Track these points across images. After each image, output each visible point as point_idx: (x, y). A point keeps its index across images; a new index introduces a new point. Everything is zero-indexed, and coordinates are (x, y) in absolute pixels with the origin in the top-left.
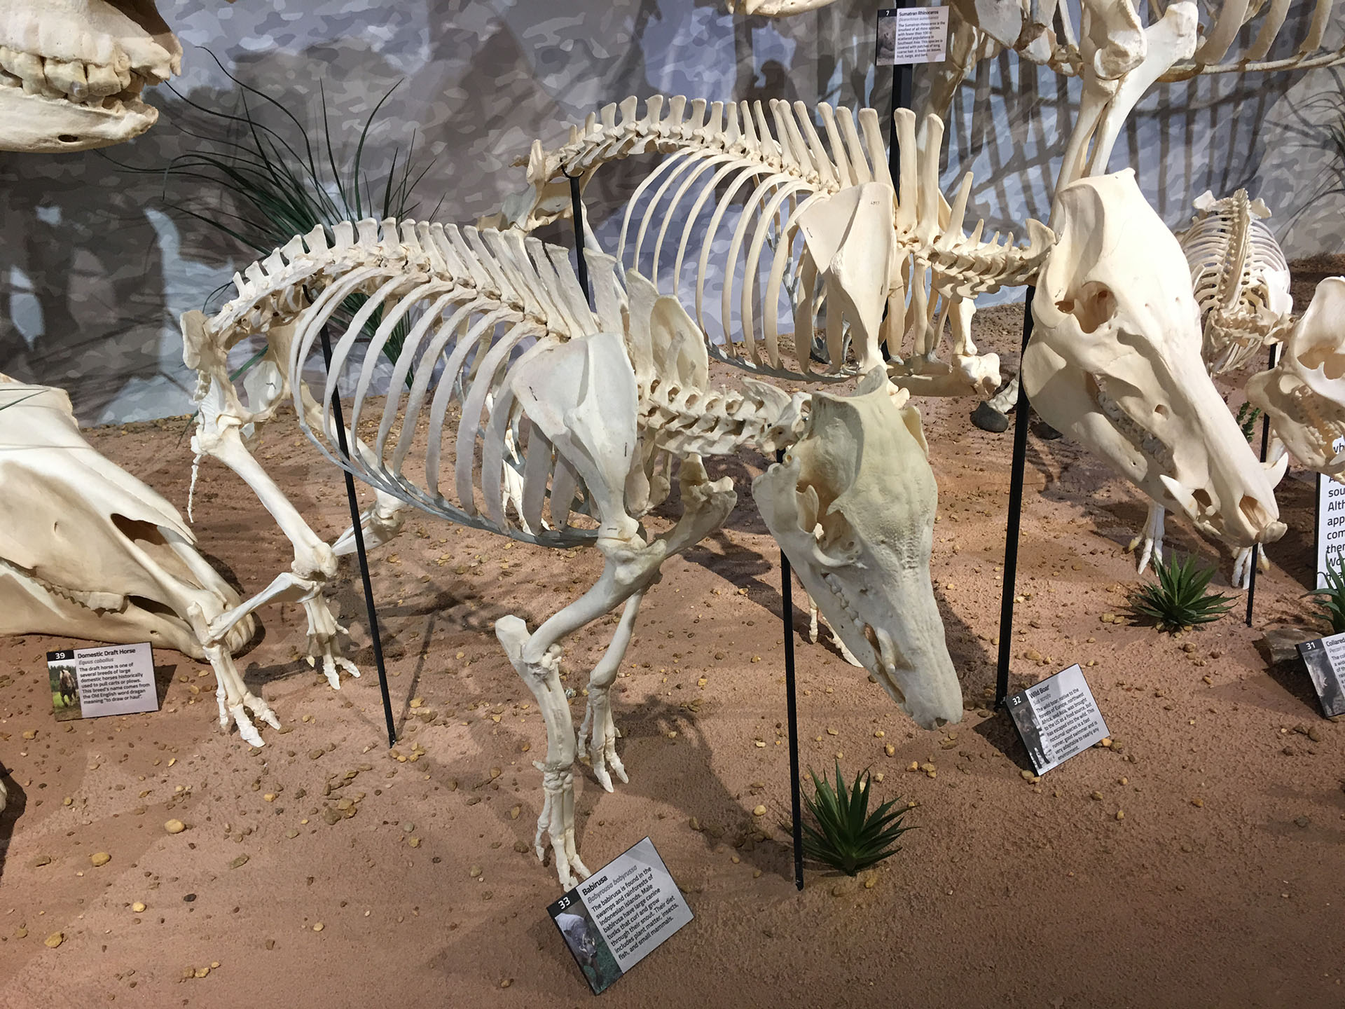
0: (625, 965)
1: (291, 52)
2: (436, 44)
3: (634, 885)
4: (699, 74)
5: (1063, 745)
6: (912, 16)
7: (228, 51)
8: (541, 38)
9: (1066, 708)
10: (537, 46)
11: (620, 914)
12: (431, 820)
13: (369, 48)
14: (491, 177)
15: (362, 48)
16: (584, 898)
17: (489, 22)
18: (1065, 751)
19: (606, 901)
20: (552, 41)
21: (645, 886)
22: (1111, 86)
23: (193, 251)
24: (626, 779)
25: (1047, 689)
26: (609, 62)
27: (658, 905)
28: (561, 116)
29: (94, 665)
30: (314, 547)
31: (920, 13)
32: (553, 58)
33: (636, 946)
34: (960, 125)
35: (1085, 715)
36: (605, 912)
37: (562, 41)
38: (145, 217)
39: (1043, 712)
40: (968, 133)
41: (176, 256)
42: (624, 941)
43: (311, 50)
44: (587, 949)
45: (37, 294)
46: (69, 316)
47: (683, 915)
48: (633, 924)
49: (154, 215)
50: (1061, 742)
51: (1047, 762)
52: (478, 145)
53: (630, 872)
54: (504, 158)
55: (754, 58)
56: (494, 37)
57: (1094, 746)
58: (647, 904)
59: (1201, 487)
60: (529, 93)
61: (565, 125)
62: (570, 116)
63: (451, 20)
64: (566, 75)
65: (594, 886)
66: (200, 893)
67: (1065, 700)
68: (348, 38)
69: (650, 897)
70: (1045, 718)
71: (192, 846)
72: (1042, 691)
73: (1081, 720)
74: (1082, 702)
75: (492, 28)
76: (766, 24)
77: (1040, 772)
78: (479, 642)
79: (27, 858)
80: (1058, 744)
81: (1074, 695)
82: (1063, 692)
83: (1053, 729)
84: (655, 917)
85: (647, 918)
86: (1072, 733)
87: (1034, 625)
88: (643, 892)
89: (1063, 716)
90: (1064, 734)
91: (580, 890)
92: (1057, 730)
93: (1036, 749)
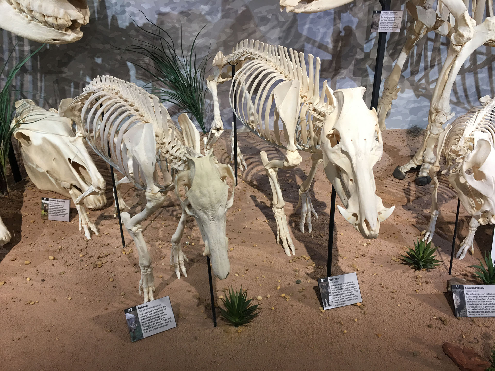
0: (145, 335)
1: (176, 13)
2: (224, 13)
3: (158, 310)
4: (318, 29)
5: (339, 301)
6: (387, 14)
7: (156, 12)
8: (261, 13)
9: (345, 287)
10: (259, 15)
12: (121, 274)
13: (201, 13)
15: (198, 13)
16: (138, 310)
17: (242, 6)
18: (339, 304)
19: (146, 313)
20: (264, 14)
21: (162, 312)
22: (458, 48)
23: (140, 77)
24: (186, 276)
25: (338, 279)
26: (284, 23)
27: (165, 319)
28: (265, 41)
29: (54, 204)
30: (98, 179)
31: (390, 13)
32: (264, 20)
33: (151, 330)
34: (426, 56)
35: (353, 292)
36: (144, 316)
37: (268, 14)
38: (126, 64)
39: (334, 287)
40: (429, 60)
41: (135, 78)
42: (147, 328)
43: (182, 13)
44: (133, 327)
47: (173, 324)
48: (153, 323)
49: (129, 64)
50: (338, 300)
51: (330, 305)
53: (158, 306)
55: (341, 24)
56: (244, 11)
57: (354, 304)
58: (160, 318)
59: (356, 213)
60: (254, 32)
62: (268, 41)
63: (229, 5)
64: (268, 26)
65: (143, 307)
66: (46, 280)
67: (345, 285)
68: (194, 9)
69: (162, 316)
70: (334, 289)
71: (53, 265)
72: (336, 279)
73: (350, 294)
74: (353, 287)
75: (244, 8)
76: (347, 12)
77: (325, 309)
78: (172, 220)
79: (12, 257)
80: (337, 300)
81: (350, 284)
82: (345, 282)
83: (336, 294)
84: (162, 323)
85: (159, 322)
86: (344, 297)
87: (363, 255)
88: (161, 313)
89: (342, 290)
90: (340, 297)
91: (137, 307)
92: (338, 295)
93: (326, 300)
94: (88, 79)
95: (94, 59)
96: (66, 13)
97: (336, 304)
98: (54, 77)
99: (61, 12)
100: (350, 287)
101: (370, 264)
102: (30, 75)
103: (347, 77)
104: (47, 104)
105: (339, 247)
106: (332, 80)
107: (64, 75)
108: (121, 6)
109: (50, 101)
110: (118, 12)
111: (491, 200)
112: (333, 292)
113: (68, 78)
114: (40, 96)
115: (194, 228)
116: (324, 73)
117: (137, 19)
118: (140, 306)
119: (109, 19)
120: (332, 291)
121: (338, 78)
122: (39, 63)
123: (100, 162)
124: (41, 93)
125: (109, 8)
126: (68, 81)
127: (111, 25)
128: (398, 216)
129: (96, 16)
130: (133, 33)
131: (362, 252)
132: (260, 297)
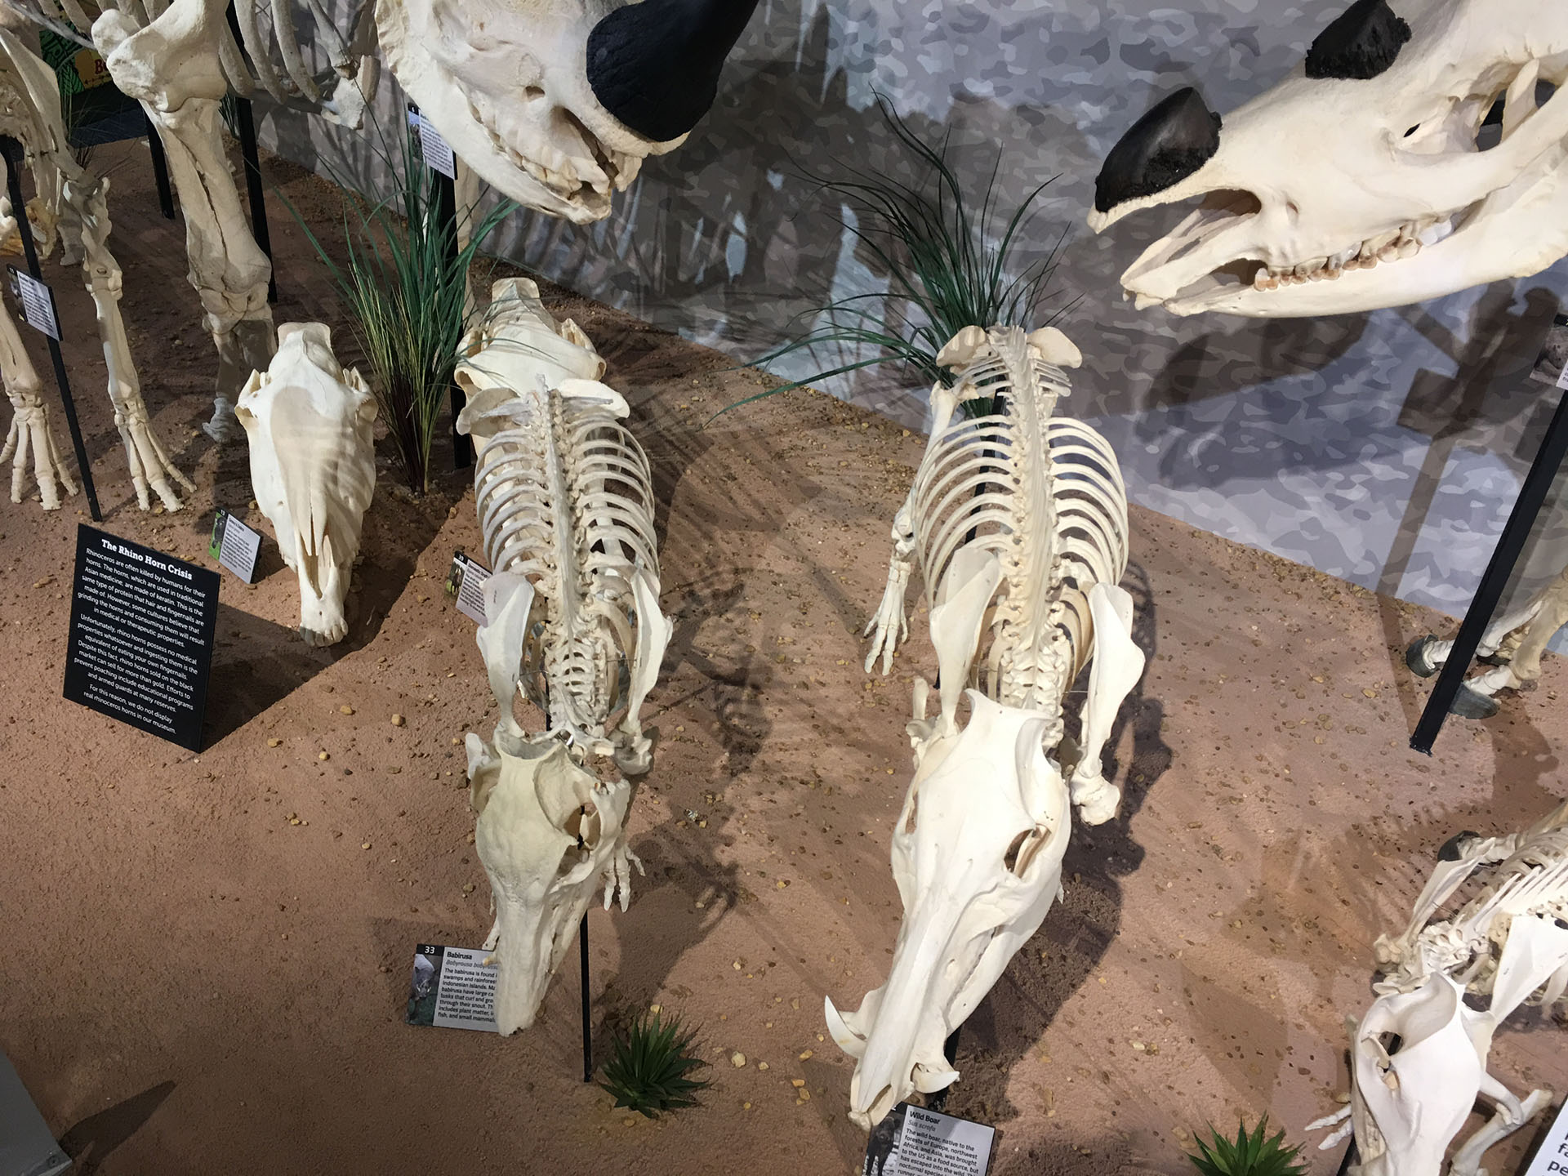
0: (438, 1021)
1: (1004, 104)
3: (487, 978)
7: (952, 86)
9: (944, 1153)
11: (462, 988)
13: (1075, 124)
15: (1068, 122)
16: (445, 958)
19: (459, 972)
23: (865, 254)
24: (624, 908)
25: (936, 1122)
29: (473, 577)
33: (456, 1017)
36: (452, 978)
38: (839, 210)
39: (914, 1137)
41: (851, 253)
42: (450, 1006)
43: (1022, 109)
44: (421, 991)
45: (747, 241)
46: (762, 269)
48: (465, 1001)
49: (847, 212)
58: (486, 997)
65: (459, 956)
66: (355, 774)
67: (950, 1147)
68: (1059, 108)
70: (911, 1142)
71: (390, 740)
72: (928, 1119)
74: (969, 1163)
78: (708, 729)
79: (329, 681)
80: (907, 1173)
81: (965, 1150)
82: (953, 1138)
83: (911, 1157)
84: (484, 1010)
85: (479, 1006)
87: (1106, 1077)
89: (934, 1156)
90: (920, 1170)
91: (447, 950)
92: (916, 1162)
93: (876, 1158)
94: (739, 223)
95: (765, 173)
96: (568, 163)
98: (664, 190)
99: (557, 159)
100: (958, 1159)
101: (1099, 1113)
103: (1491, 451)
104: (633, 254)
105: (1059, 1018)
106: (1435, 444)
107: (687, 193)
108: (868, 48)
109: (643, 249)
110: (855, 63)
111: (1393, 1162)
112: (905, 1148)
113: (695, 202)
114: (624, 229)
115: (743, 776)
116: (1415, 413)
117: (898, 93)
118: (454, 950)
119: (829, 76)
120: (905, 1144)
121: (1458, 443)
123: (667, 472)
124: (627, 221)
125: (836, 45)
126: (692, 210)
127: (828, 92)
128: (1329, 1001)
129: (799, 59)
130: (877, 129)
131: (1113, 1065)
132: (739, 1059)
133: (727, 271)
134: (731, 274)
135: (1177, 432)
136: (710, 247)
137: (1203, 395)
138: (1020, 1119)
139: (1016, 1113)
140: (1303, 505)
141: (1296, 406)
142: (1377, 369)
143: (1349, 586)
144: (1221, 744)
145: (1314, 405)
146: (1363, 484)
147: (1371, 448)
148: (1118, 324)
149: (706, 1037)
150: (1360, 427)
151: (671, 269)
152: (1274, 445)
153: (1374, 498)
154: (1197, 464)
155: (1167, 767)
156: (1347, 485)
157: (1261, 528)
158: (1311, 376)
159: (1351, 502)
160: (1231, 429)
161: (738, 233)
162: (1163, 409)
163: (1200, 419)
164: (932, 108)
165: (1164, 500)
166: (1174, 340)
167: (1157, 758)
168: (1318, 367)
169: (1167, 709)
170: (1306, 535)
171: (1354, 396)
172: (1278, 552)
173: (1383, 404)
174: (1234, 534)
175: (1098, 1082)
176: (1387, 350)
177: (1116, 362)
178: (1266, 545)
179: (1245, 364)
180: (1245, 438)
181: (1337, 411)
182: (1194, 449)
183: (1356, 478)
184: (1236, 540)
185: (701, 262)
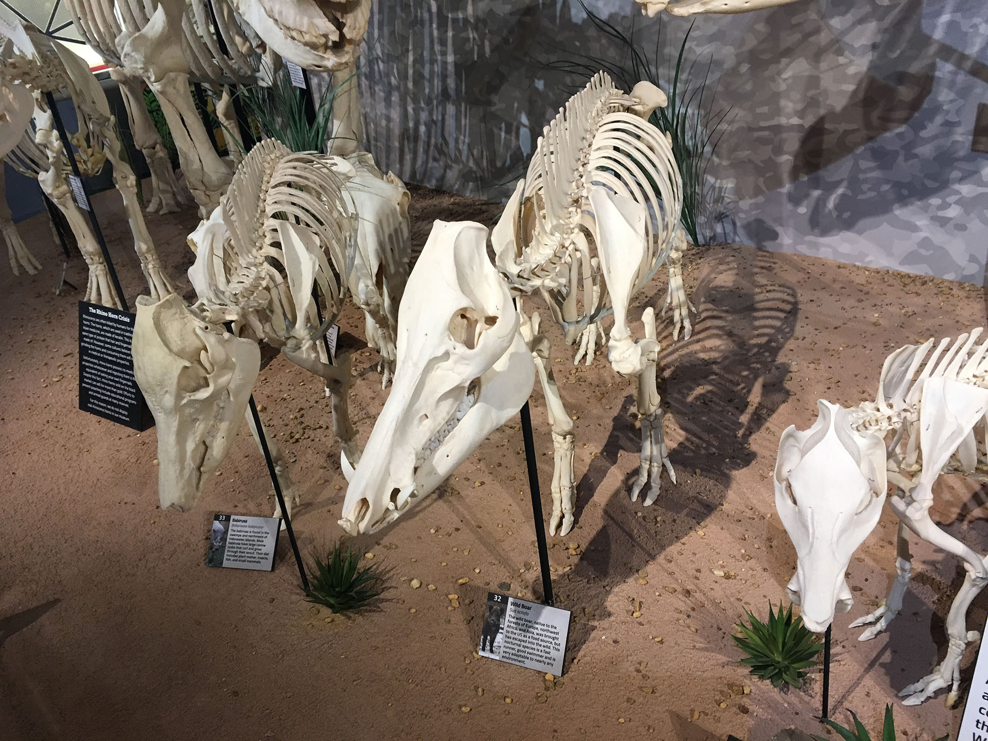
0: (226, 564)
3: (256, 535)
4: (975, 26)
5: (514, 652)
9: (535, 631)
11: (241, 542)
14: (775, 97)
16: (231, 522)
18: (511, 656)
19: (239, 531)
21: (260, 539)
25: (529, 608)
26: (889, 9)
27: (259, 552)
28: (839, 52)
33: (236, 560)
35: (549, 648)
36: (235, 535)
39: (514, 620)
42: (233, 554)
44: (217, 544)
45: (530, 130)
47: (267, 565)
48: (242, 550)
50: (513, 649)
51: (492, 651)
52: (773, 68)
53: (259, 527)
54: (790, 81)
57: (537, 672)
58: (255, 547)
60: (817, 31)
61: (841, 60)
62: (847, 53)
64: (849, 18)
65: (239, 521)
67: (539, 626)
69: (259, 545)
70: (512, 625)
72: (523, 607)
73: (543, 649)
74: (553, 638)
80: (510, 648)
81: (550, 629)
82: (541, 620)
83: (513, 636)
84: (254, 556)
85: (251, 553)
86: (527, 650)
87: (688, 593)
88: (258, 541)
89: (528, 635)
90: (519, 646)
91: (232, 517)
92: (516, 639)
93: (489, 637)
94: (524, 119)
95: (534, 82)
96: (312, 24)
97: (505, 655)
98: (481, 111)
99: (306, 23)
100: (546, 636)
101: (676, 616)
102: (453, 104)
104: (471, 157)
107: (493, 109)
112: (508, 629)
113: (498, 113)
117: (600, 4)
118: (236, 517)
119: (558, 7)
120: (508, 626)
122: (463, 84)
126: (497, 119)
127: (561, 17)
130: (592, 32)
131: (696, 585)
132: (415, 583)
133: (522, 153)
134: (525, 155)
135: (816, 193)
136: (511, 140)
137: (829, 162)
138: (612, 618)
139: (610, 615)
140: (915, 229)
141: (896, 154)
142: (948, 112)
143: (961, 285)
144: (833, 386)
145: (908, 149)
146: (957, 203)
147: (956, 174)
148: (763, 124)
149: (398, 572)
150: (945, 159)
151: (492, 162)
152: (885, 187)
153: (967, 212)
154: (835, 214)
155: (784, 402)
156: (945, 206)
157: (890, 254)
158: (902, 129)
159: (950, 219)
160: (854, 182)
161: (525, 126)
162: (805, 178)
163: (829, 180)
164: (621, 8)
165: (815, 246)
166: (802, 126)
167: (777, 397)
168: (905, 121)
169: (794, 367)
170: (923, 252)
171: (936, 137)
172: (904, 269)
173: (959, 138)
174: (871, 261)
175: (680, 596)
176: (952, 96)
177: (766, 152)
178: (893, 264)
179: (853, 131)
180: (865, 187)
181: (926, 151)
182: (831, 204)
183: (952, 199)
184: (873, 266)
185: (507, 152)
